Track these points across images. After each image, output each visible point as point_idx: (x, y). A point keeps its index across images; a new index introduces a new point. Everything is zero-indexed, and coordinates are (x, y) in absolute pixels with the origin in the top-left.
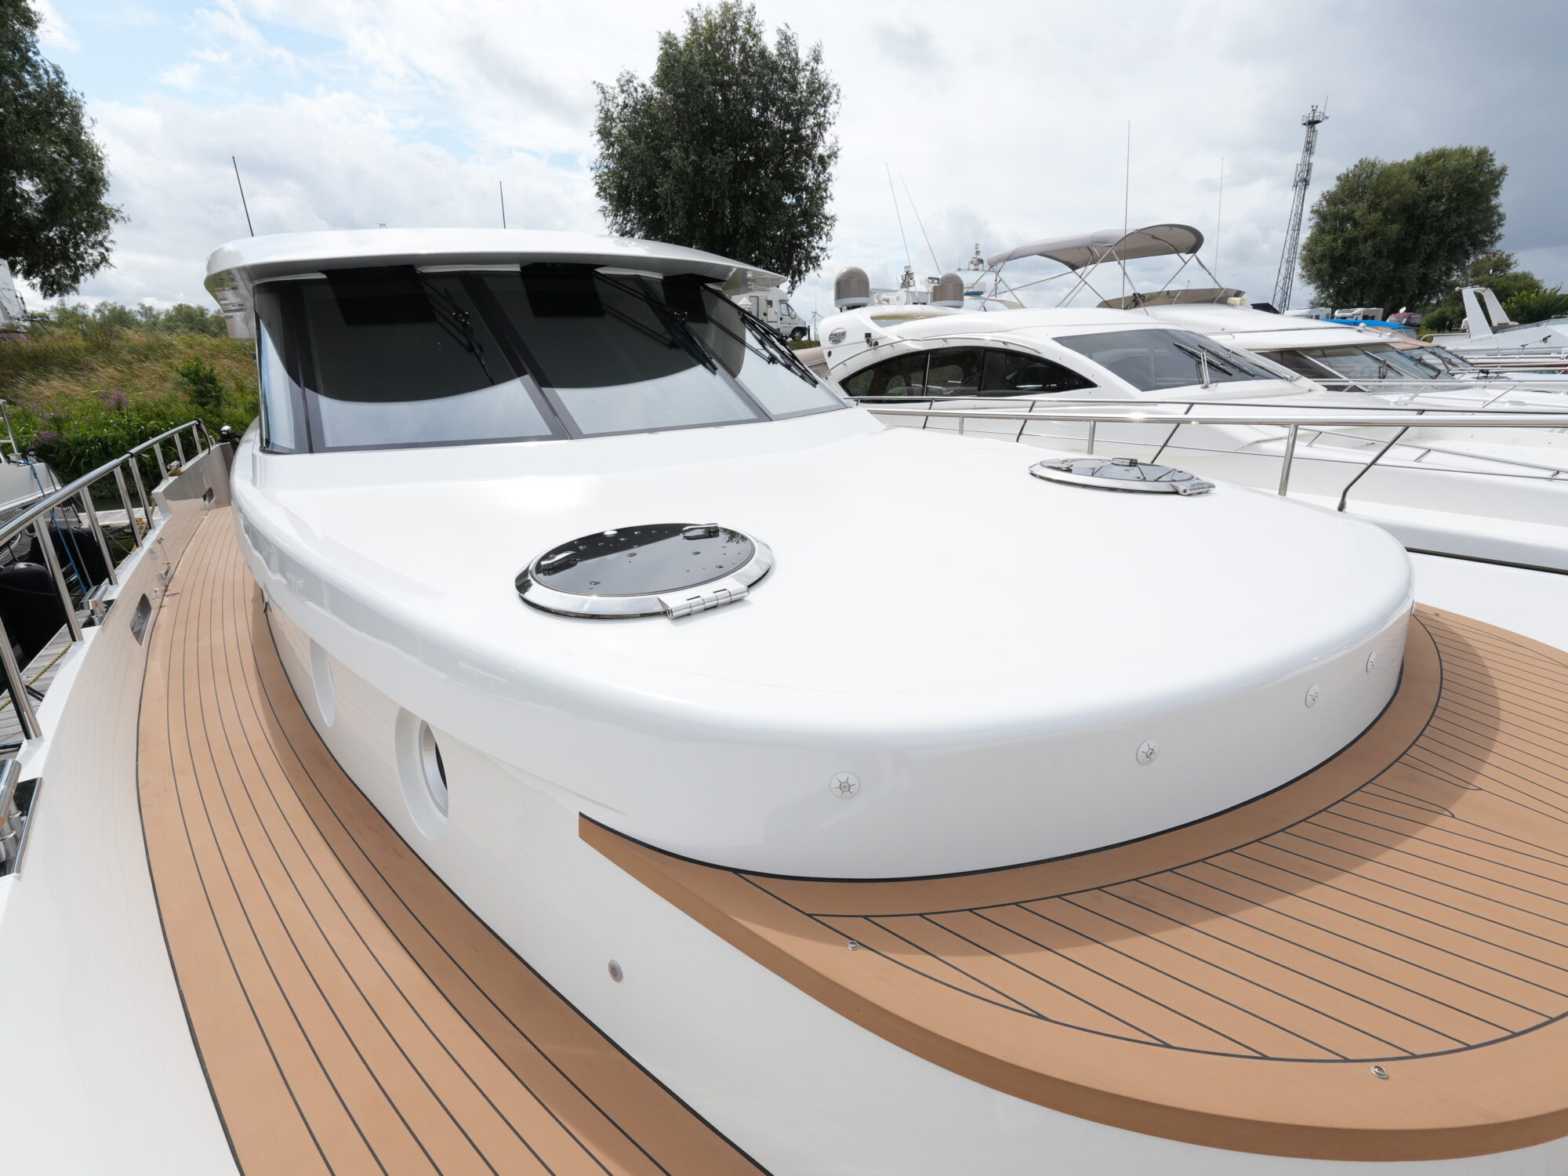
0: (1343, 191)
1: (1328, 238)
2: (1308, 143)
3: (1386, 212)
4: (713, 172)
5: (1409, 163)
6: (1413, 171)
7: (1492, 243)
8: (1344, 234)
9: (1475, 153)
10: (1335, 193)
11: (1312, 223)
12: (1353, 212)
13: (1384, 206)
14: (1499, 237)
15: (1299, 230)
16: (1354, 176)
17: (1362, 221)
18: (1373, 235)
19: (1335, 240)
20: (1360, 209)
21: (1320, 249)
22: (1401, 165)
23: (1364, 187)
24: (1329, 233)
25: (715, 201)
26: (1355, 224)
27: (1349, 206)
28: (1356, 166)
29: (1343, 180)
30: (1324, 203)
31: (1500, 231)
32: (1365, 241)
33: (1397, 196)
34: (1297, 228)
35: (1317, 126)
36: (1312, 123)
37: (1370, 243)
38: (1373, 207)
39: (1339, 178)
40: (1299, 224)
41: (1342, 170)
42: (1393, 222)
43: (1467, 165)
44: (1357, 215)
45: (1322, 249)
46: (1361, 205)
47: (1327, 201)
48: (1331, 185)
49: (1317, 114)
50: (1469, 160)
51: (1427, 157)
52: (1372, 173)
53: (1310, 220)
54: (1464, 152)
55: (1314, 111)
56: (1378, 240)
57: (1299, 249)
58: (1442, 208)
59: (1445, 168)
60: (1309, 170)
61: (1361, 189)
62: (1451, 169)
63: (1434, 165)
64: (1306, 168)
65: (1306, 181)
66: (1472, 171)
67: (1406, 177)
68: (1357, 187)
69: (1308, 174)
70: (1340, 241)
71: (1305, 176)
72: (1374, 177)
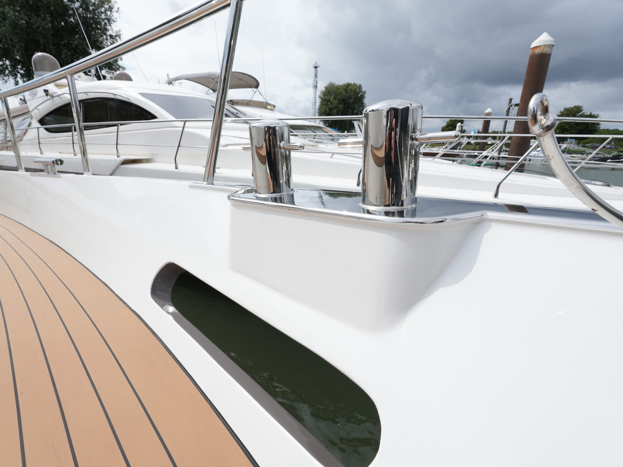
0: (327, 92)
1: (324, 107)
2: (316, 74)
3: (339, 100)
4: (38, 27)
5: (342, 86)
6: (344, 88)
8: (329, 106)
9: (358, 85)
10: (325, 92)
11: (319, 101)
12: (330, 99)
13: (338, 98)
15: (316, 103)
16: (329, 87)
17: (332, 102)
18: (336, 107)
19: (326, 108)
20: (332, 98)
21: (322, 110)
25: (44, 44)
26: (331, 103)
27: (329, 97)
29: (326, 88)
30: (322, 95)
32: (334, 109)
33: (341, 96)
34: (315, 103)
35: (317, 69)
36: (316, 67)
37: (335, 110)
38: (335, 98)
39: (325, 87)
40: (316, 101)
41: (325, 85)
42: (341, 104)
43: (357, 89)
44: (331, 100)
45: (323, 110)
46: (332, 97)
47: (323, 94)
48: (323, 89)
49: (317, 65)
50: (356, 87)
51: (347, 85)
52: (334, 87)
53: (319, 100)
54: (355, 85)
55: (316, 63)
56: (337, 109)
57: (317, 109)
58: (352, 101)
59: (351, 89)
60: (317, 83)
61: (331, 92)
62: (353, 90)
63: (349, 88)
64: (316, 82)
65: (316, 87)
66: (358, 91)
67: (343, 90)
68: (331, 91)
69: (317, 84)
70: (328, 108)
71: (316, 85)
72: (334, 88)
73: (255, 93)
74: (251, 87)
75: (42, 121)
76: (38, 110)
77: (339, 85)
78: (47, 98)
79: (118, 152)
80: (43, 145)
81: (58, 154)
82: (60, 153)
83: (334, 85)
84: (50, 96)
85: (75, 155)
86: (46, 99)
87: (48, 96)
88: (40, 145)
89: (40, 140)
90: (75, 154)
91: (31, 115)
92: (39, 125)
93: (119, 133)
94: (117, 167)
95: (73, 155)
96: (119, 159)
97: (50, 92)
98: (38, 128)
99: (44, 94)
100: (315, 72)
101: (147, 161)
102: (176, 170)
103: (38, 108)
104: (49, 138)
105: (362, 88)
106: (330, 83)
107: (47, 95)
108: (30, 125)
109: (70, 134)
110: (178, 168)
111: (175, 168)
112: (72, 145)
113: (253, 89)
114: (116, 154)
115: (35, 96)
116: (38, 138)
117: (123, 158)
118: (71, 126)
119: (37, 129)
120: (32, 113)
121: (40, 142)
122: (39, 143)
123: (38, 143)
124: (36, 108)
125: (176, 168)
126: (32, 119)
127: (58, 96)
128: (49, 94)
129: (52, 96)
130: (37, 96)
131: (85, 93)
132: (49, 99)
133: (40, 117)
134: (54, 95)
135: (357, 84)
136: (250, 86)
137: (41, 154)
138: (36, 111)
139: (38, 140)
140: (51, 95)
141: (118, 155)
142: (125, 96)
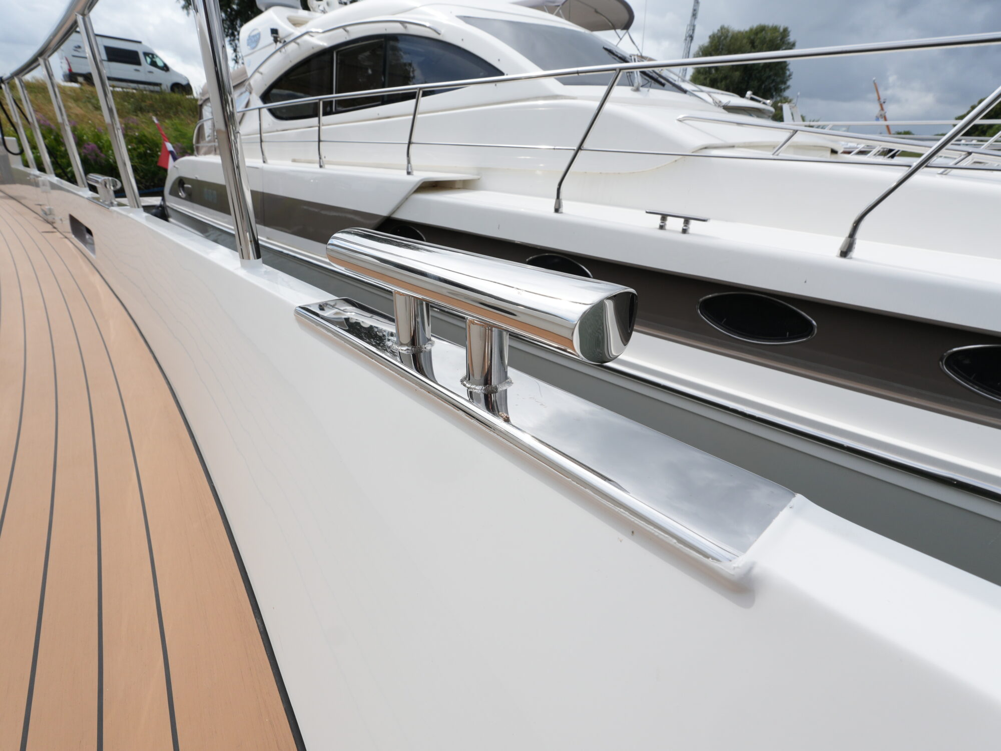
0: (711, 46)
1: (702, 77)
2: (694, 10)
5: (746, 32)
6: (749, 38)
7: (785, 90)
8: (711, 76)
9: (781, 30)
10: (707, 47)
14: (788, 87)
16: (718, 36)
18: (725, 77)
22: (742, 33)
23: (724, 45)
24: (703, 74)
28: (718, 30)
29: (713, 38)
31: (789, 83)
32: (721, 81)
37: (723, 83)
39: (709, 37)
41: (711, 33)
43: (777, 37)
47: (702, 52)
48: (706, 41)
50: (777, 34)
51: (757, 29)
54: (775, 29)
56: (728, 81)
59: (765, 38)
60: (693, 30)
61: (721, 47)
62: (768, 39)
63: (759, 36)
64: (692, 28)
65: (691, 37)
66: (779, 42)
67: (745, 41)
68: (719, 45)
69: (693, 32)
70: (708, 79)
71: (691, 33)
72: (728, 39)
73: (621, 39)
74: (614, 27)
75: (266, 97)
76: (261, 74)
77: (739, 32)
78: (275, 48)
79: (409, 162)
80: (267, 143)
81: (290, 163)
82: (294, 161)
83: (728, 31)
84: (280, 42)
85: (321, 166)
86: (274, 50)
87: (278, 43)
88: (263, 144)
89: (264, 135)
90: (322, 164)
91: (249, 84)
92: (260, 104)
93: (418, 116)
94: (406, 198)
95: (318, 166)
96: (410, 178)
97: (281, 34)
98: (260, 109)
99: (271, 39)
100: (694, 6)
101: (465, 185)
102: (557, 215)
103: (261, 70)
104: (277, 131)
105: (788, 36)
106: (722, 28)
107: (276, 40)
108: (247, 105)
109: (316, 120)
110: (560, 210)
111: (553, 210)
112: (317, 143)
113: (619, 31)
114: (406, 167)
115: (257, 45)
116: (259, 132)
117: (419, 176)
118: (317, 101)
119: (258, 111)
120: (252, 82)
121: (263, 139)
122: (261, 141)
123: (259, 141)
124: (257, 70)
125: (557, 210)
126: (250, 93)
127: (294, 40)
128: (279, 39)
129: (285, 41)
130: (260, 45)
131: (344, 27)
132: (279, 50)
133: (263, 88)
134: (287, 40)
135: (780, 27)
136: (612, 24)
137: (264, 162)
138: (257, 75)
139: (259, 135)
140: (282, 41)
141: (410, 170)
142: (428, 24)
